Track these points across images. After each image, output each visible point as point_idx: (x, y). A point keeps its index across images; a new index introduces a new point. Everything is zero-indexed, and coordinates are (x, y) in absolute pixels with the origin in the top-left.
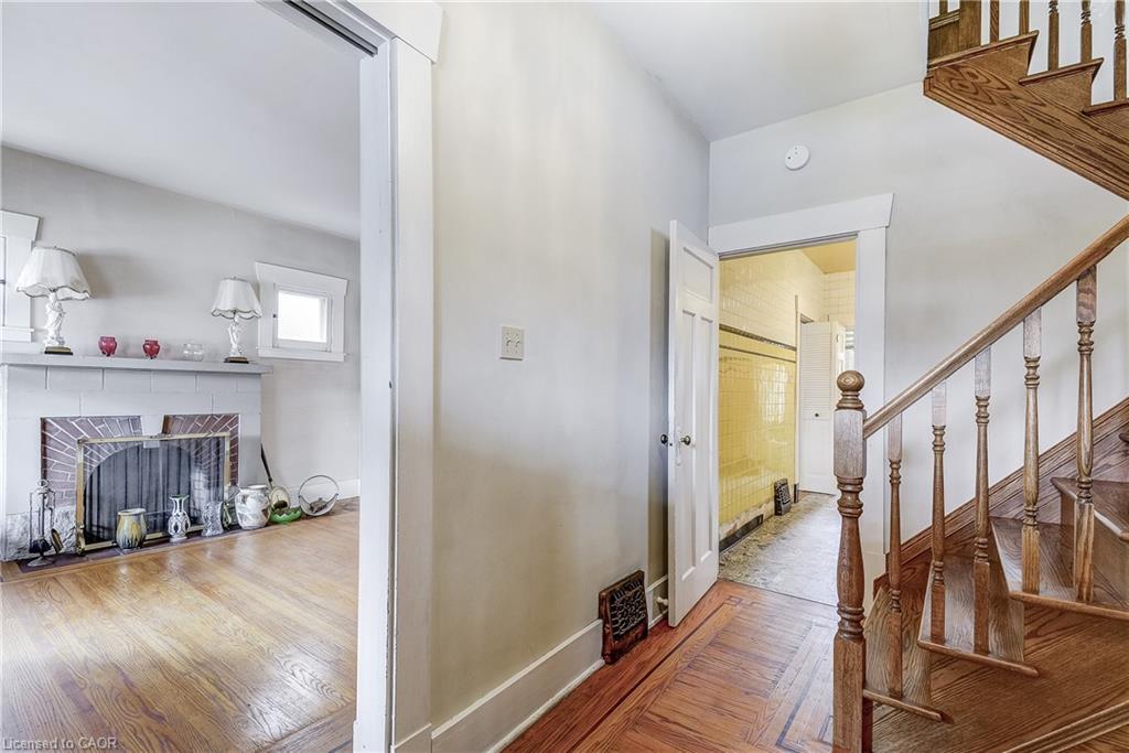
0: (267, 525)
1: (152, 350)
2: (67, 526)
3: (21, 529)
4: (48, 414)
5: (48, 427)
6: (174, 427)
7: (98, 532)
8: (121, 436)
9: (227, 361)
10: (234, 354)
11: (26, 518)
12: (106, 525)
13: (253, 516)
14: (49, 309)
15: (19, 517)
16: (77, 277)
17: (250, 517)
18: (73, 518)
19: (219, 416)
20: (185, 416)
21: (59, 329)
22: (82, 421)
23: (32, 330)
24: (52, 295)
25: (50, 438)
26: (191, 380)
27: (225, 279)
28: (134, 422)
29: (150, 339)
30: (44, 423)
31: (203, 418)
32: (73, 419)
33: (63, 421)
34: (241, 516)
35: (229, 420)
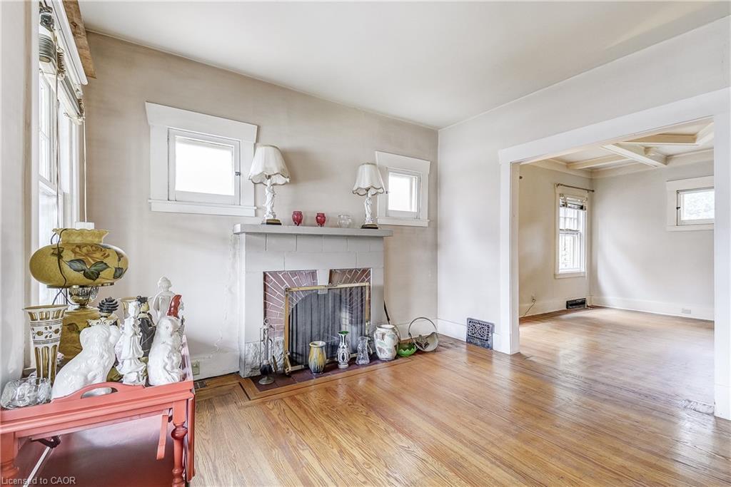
0: (396, 358)
1: (321, 220)
2: (278, 352)
3: (253, 354)
4: (268, 269)
5: (267, 279)
6: (336, 278)
7: (296, 358)
8: (306, 285)
9: (364, 227)
10: (368, 221)
11: (255, 345)
12: (301, 353)
13: (389, 350)
14: (267, 192)
15: (252, 345)
16: (283, 167)
17: (387, 351)
18: (281, 346)
19: (359, 270)
20: (340, 270)
21: (273, 206)
22: (285, 274)
23: (256, 208)
24: (268, 182)
25: (268, 287)
26: (343, 243)
27: (363, 164)
28: (313, 274)
29: (321, 212)
30: (265, 275)
31: (351, 271)
32: (280, 272)
33: (275, 274)
34: (380, 350)
35: (365, 273)
